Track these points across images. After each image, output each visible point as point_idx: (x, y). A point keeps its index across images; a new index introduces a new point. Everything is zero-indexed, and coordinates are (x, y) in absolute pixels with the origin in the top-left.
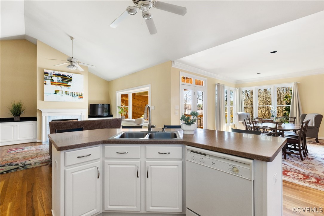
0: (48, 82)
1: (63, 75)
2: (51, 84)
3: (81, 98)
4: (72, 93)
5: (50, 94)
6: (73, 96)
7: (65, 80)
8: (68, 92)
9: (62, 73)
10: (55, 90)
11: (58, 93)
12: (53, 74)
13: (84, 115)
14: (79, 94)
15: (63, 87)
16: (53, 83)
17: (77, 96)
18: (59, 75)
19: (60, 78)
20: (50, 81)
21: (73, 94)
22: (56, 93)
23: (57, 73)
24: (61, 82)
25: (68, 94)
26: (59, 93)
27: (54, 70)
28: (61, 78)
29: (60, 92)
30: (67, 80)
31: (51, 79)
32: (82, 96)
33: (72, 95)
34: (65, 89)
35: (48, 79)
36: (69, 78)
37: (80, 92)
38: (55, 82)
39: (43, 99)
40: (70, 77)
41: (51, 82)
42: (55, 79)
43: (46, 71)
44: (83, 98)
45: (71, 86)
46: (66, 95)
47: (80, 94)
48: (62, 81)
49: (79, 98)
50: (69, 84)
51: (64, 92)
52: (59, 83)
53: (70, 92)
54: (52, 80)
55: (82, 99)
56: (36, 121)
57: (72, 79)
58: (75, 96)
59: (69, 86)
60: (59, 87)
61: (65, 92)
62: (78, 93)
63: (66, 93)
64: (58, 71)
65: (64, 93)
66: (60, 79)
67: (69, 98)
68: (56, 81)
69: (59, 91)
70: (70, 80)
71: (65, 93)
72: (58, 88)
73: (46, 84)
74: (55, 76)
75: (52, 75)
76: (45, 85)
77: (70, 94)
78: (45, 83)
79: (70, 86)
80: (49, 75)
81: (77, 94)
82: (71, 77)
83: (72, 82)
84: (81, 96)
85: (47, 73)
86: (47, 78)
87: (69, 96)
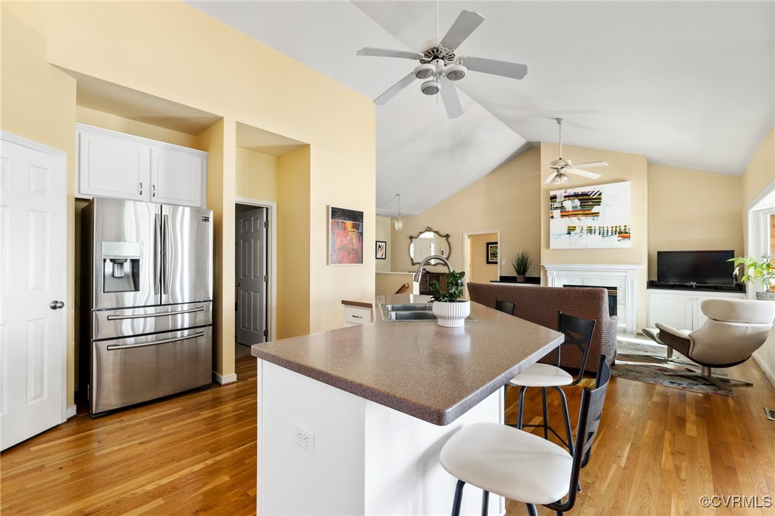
0: (557, 213)
1: (583, 194)
2: (562, 216)
3: (624, 237)
4: (602, 229)
5: (560, 235)
6: (605, 235)
7: (588, 204)
8: (593, 228)
9: (579, 190)
10: (569, 227)
11: (573, 233)
12: (565, 197)
13: (632, 280)
14: (618, 230)
15: (583, 218)
16: (565, 214)
17: (614, 233)
18: (576, 195)
19: (577, 200)
20: (559, 211)
21: (606, 231)
22: (569, 233)
23: (571, 192)
24: (579, 208)
25: (593, 231)
26: (575, 231)
27: (566, 188)
28: (579, 200)
29: (578, 230)
30: (590, 203)
31: (560, 206)
32: (626, 233)
33: (603, 233)
34: (587, 222)
35: (556, 208)
36: (594, 197)
37: (621, 223)
38: (568, 212)
39: (548, 246)
40: (597, 195)
41: (561, 212)
42: (568, 205)
43: (552, 193)
44: (629, 237)
45: (600, 214)
46: (589, 233)
47: (623, 229)
48: (580, 206)
49: (621, 238)
50: (595, 209)
51: (585, 228)
52: (575, 211)
53: (597, 228)
54: (562, 207)
55: (627, 240)
57: (602, 197)
58: (610, 234)
59: (596, 214)
60: (575, 219)
62: (616, 227)
63: (590, 231)
64: (573, 187)
65: (585, 231)
66: (577, 202)
67: (595, 241)
68: (570, 209)
69: (575, 227)
70: (597, 201)
72: (574, 221)
73: (552, 217)
75: (563, 199)
76: (551, 220)
77: (597, 232)
78: (551, 215)
79: (598, 213)
80: (558, 200)
81: (614, 229)
82: (600, 194)
83: (601, 204)
84: (624, 234)
85: (553, 198)
86: (555, 206)
87: (596, 237)
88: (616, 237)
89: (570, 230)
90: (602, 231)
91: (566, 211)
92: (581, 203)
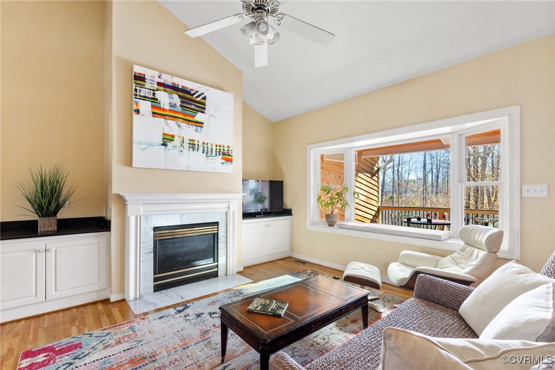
0: (145, 106)
1: (184, 91)
2: (154, 113)
3: (227, 161)
4: (205, 145)
5: (151, 145)
6: (209, 154)
7: (190, 106)
8: (196, 143)
9: (181, 83)
10: (164, 134)
11: (170, 145)
12: (159, 84)
13: (234, 212)
14: (222, 150)
15: (184, 125)
16: (158, 112)
17: (218, 154)
18: (174, 88)
19: (177, 96)
20: (149, 104)
21: (210, 149)
22: (164, 144)
23: (168, 79)
24: (179, 109)
25: (196, 147)
26: (173, 143)
27: (161, 71)
28: (180, 97)
29: (177, 141)
30: (193, 107)
31: (151, 96)
32: (229, 155)
33: (207, 152)
34: (188, 132)
35: (145, 98)
36: (198, 99)
37: (225, 142)
38: (164, 110)
39: (128, 162)
40: (201, 97)
41: (153, 107)
42: (164, 98)
43: (138, 69)
44: (231, 161)
45: (204, 125)
46: (191, 149)
47: (226, 149)
48: (181, 106)
49: (224, 161)
50: (199, 117)
51: (186, 141)
52: (174, 112)
53: (201, 143)
54: (154, 100)
55: (229, 164)
56: (110, 231)
57: (207, 102)
58: (214, 154)
59: (199, 124)
60: (172, 123)
61: (188, 142)
62: (220, 146)
63: (193, 145)
64: (173, 75)
65: (186, 145)
66: (177, 100)
67: (196, 161)
68: (167, 107)
69: (173, 136)
70: (201, 107)
71: (188, 145)
72: (172, 127)
73: (138, 111)
74: (162, 88)
75: (156, 86)
76: (135, 116)
77: (201, 149)
78: (135, 107)
79: (202, 123)
80: (148, 85)
81: (218, 148)
82: (204, 98)
83: (206, 111)
84: (227, 157)
85: (140, 78)
86: (142, 94)
87: (199, 156)
88: (219, 159)
89: (167, 140)
90: (206, 149)
91: (160, 108)
92: (182, 101)
